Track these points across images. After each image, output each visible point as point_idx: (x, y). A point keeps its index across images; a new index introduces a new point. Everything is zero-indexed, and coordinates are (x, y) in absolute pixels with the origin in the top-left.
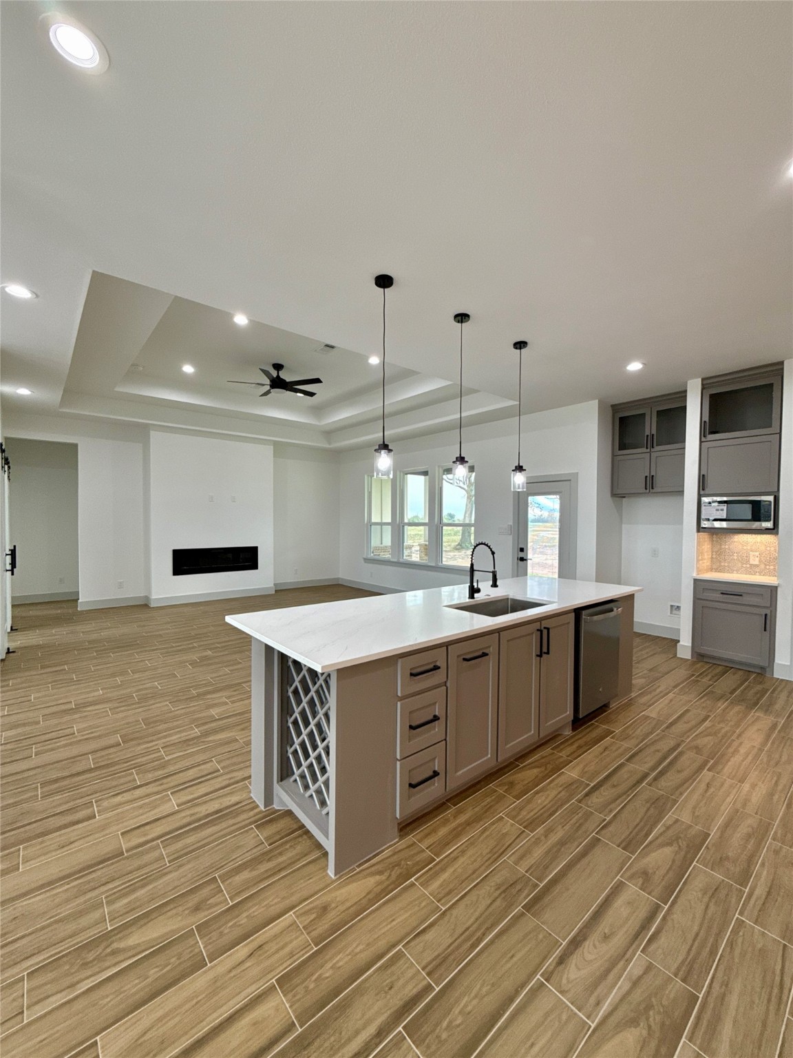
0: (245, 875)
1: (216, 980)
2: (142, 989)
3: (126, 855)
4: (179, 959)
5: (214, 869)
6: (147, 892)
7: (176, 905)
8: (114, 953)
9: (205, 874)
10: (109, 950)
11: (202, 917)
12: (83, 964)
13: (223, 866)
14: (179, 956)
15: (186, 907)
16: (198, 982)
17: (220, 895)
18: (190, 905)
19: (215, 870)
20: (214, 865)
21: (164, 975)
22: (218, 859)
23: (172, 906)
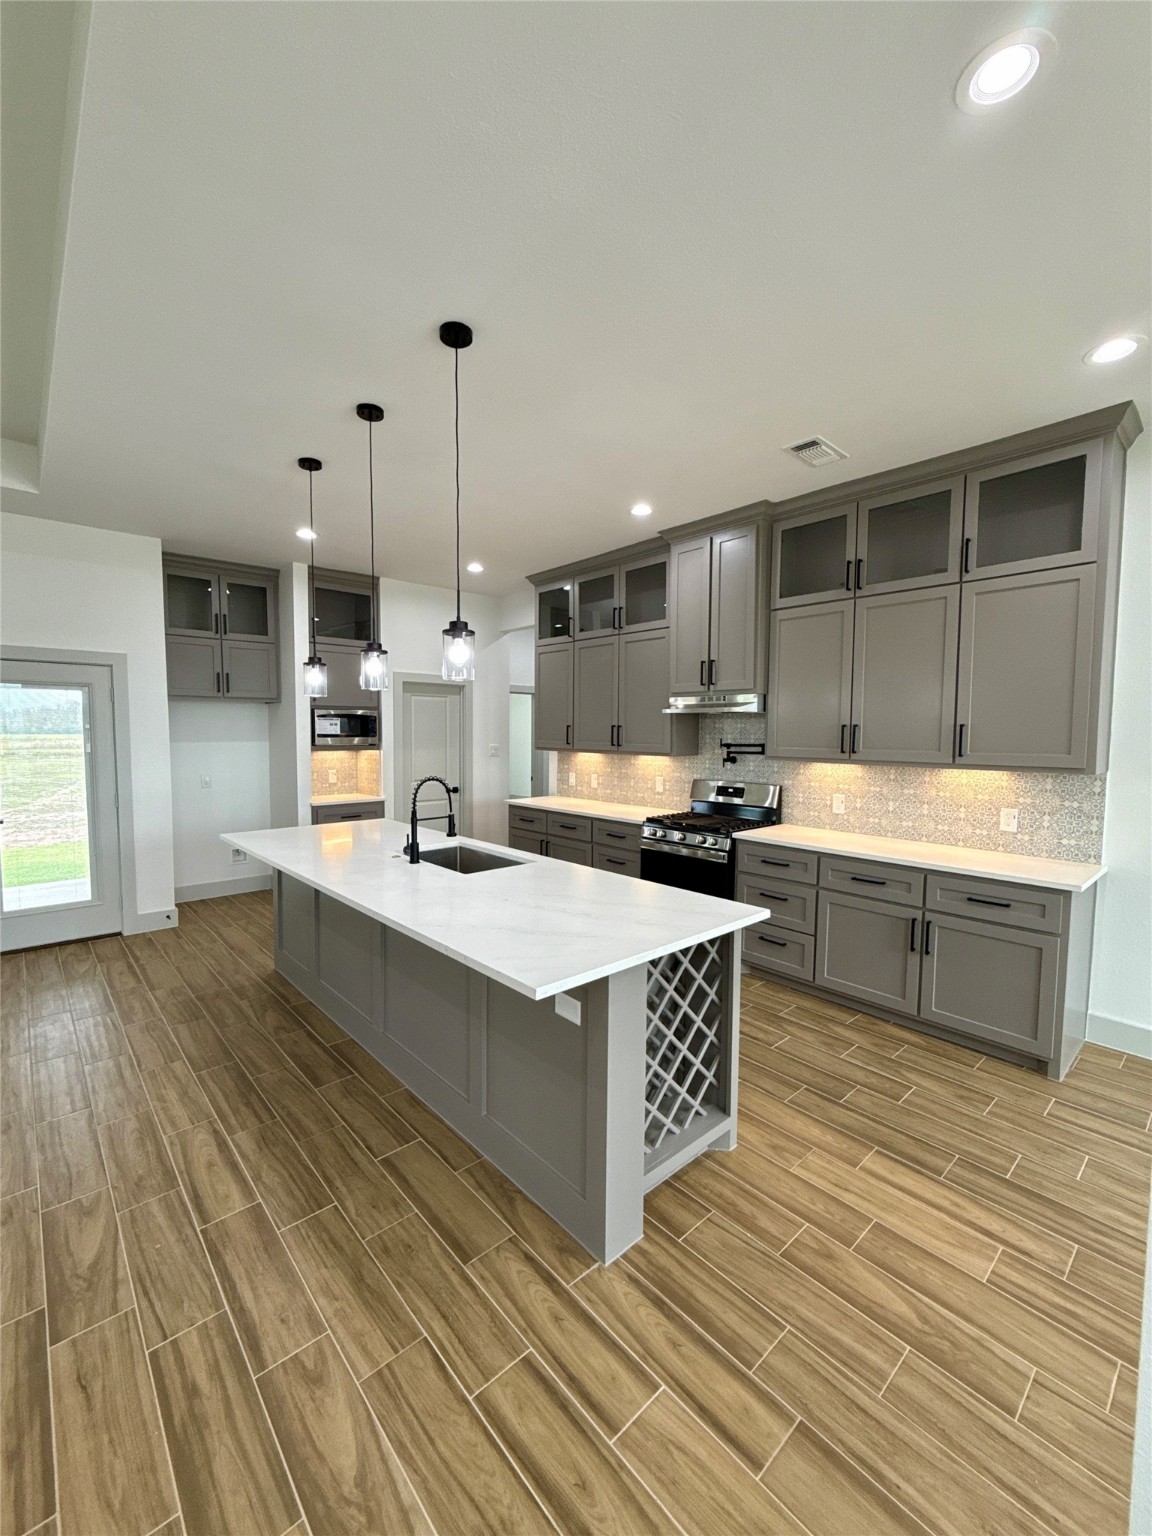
0: (764, 1222)
1: (883, 1209)
2: (934, 1269)
3: (800, 1418)
4: (887, 1248)
5: (771, 1261)
6: (843, 1331)
7: (839, 1282)
8: (925, 1320)
9: (782, 1269)
10: (927, 1328)
11: (836, 1247)
12: (958, 1350)
13: (762, 1253)
14: (885, 1249)
15: (835, 1270)
16: (892, 1221)
17: (802, 1239)
18: (830, 1266)
19: (772, 1258)
20: (765, 1264)
21: (908, 1254)
22: (753, 1263)
23: (843, 1287)
